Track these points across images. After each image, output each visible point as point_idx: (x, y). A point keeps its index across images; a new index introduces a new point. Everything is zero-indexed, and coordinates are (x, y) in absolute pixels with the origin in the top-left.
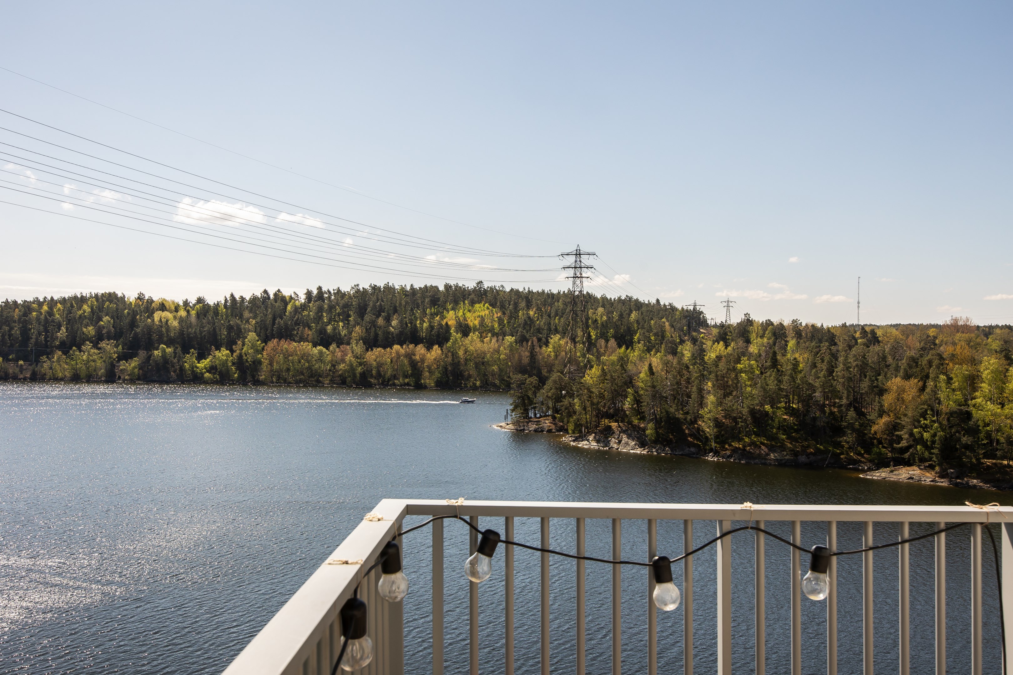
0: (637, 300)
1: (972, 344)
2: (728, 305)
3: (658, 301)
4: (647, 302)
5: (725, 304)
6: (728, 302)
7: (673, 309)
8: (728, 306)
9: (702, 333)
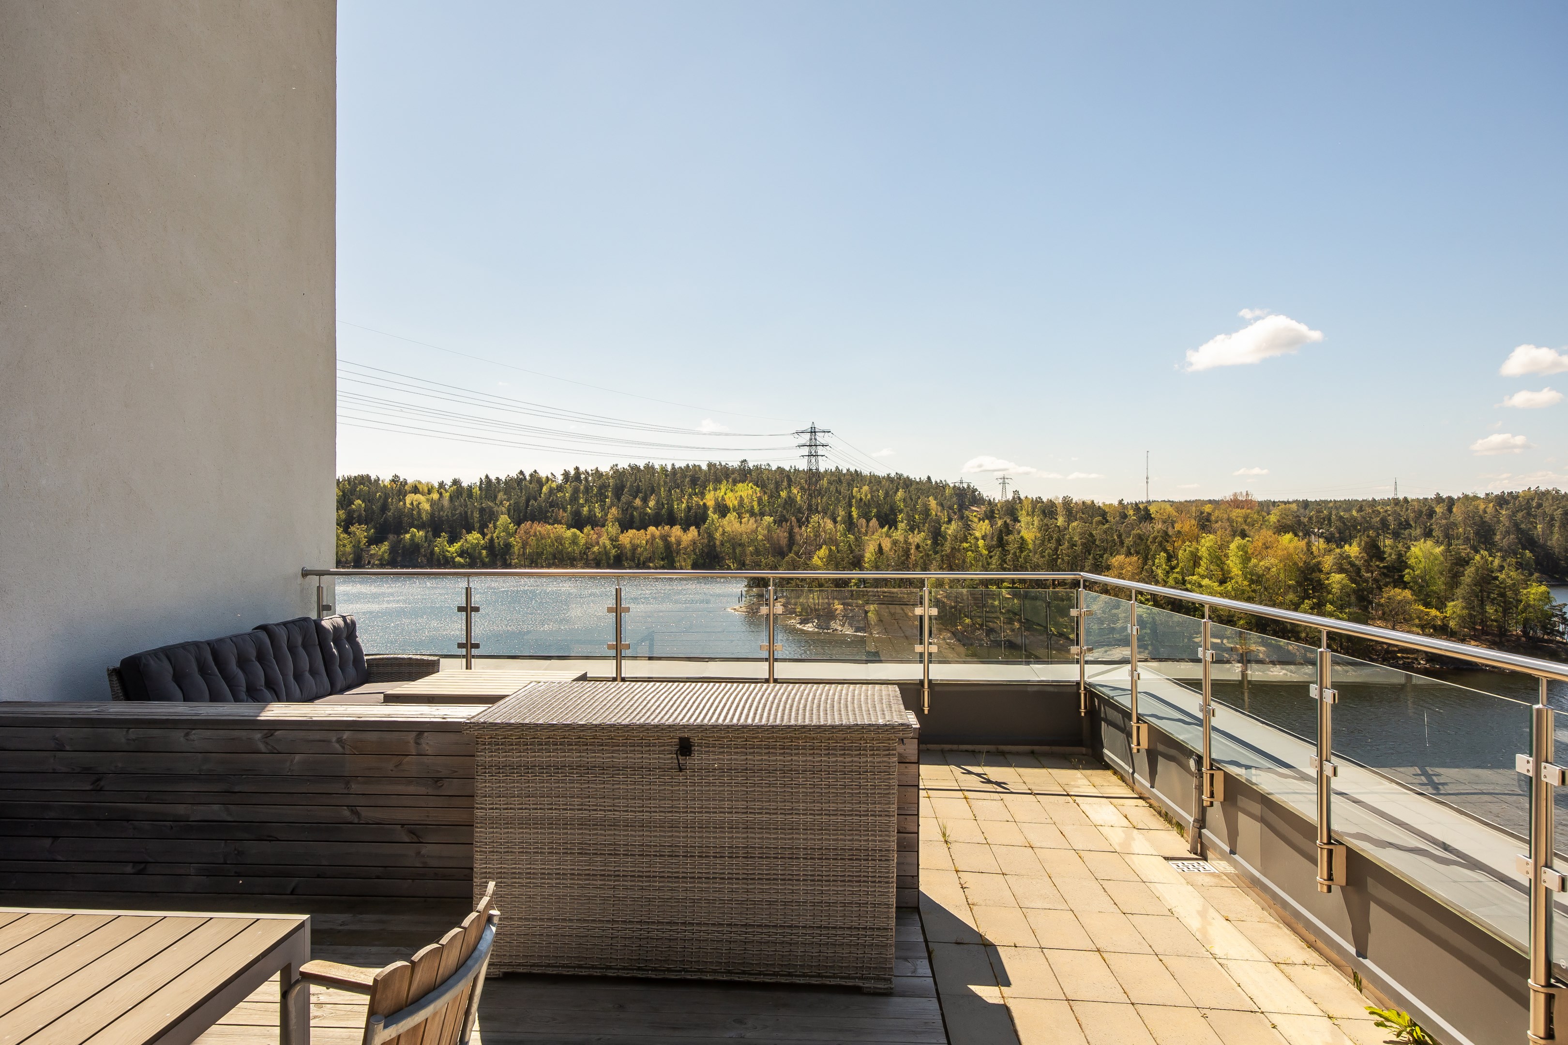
0: (908, 478)
1: (1249, 520)
2: (1004, 481)
3: (929, 478)
4: (918, 480)
5: (1001, 481)
6: (1004, 478)
7: (945, 486)
8: (1004, 483)
9: (976, 511)
